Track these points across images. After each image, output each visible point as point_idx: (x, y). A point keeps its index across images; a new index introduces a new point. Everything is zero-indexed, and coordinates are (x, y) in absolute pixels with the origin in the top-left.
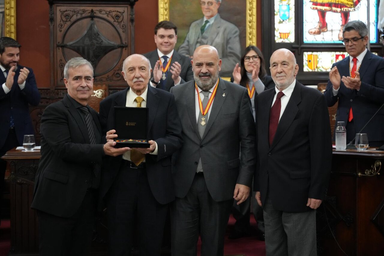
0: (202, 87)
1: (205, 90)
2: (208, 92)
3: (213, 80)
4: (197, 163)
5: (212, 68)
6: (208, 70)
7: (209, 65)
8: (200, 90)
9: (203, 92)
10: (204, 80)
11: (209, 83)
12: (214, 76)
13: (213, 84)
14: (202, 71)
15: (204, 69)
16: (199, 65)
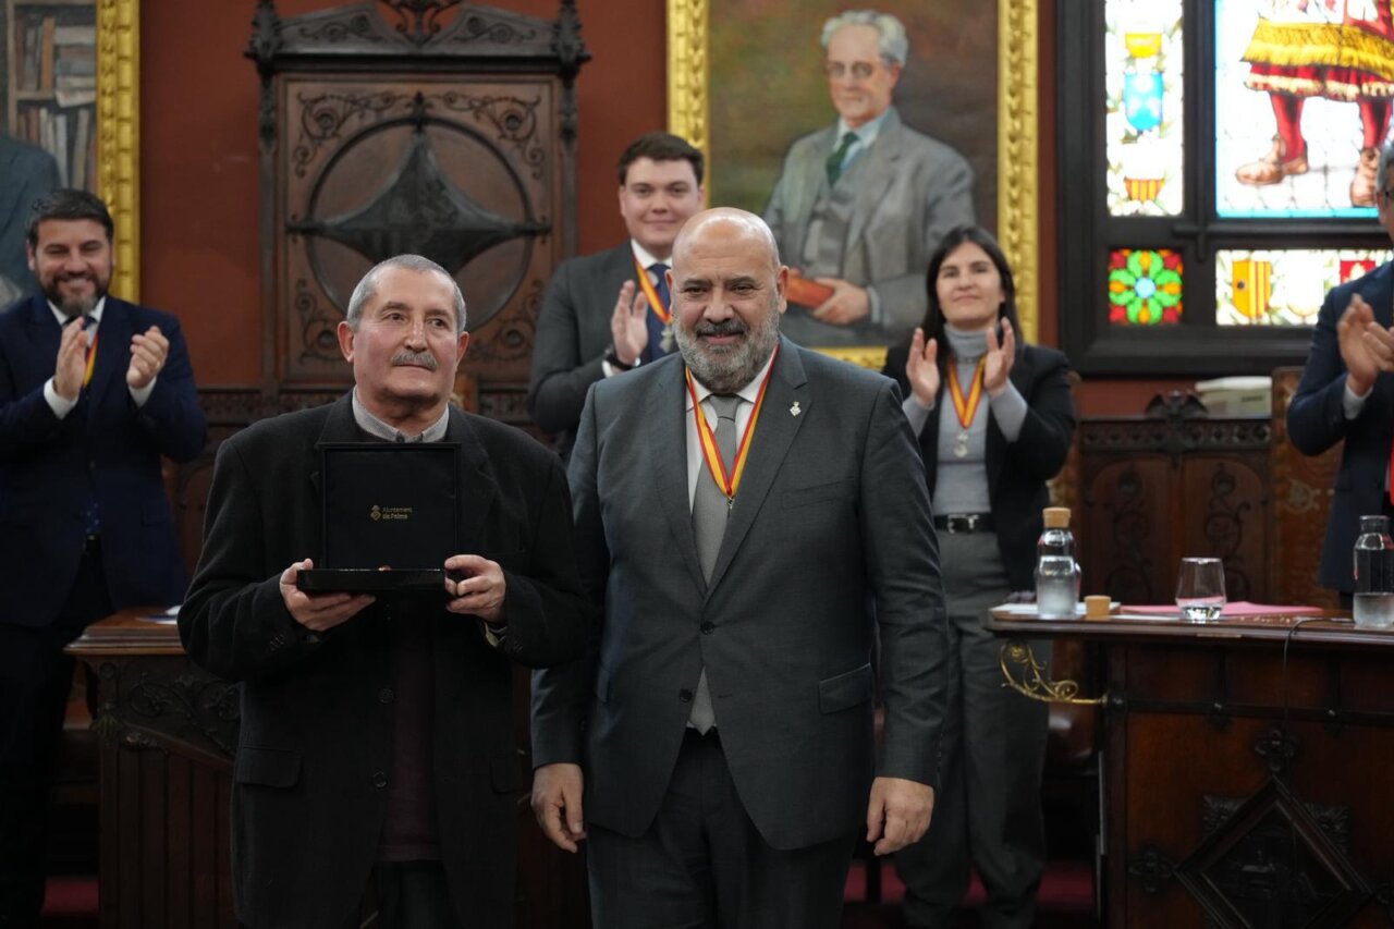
0: (709, 378)
1: (723, 390)
2: (735, 401)
3: (753, 349)
4: (688, 696)
5: (750, 298)
6: (735, 310)
7: (738, 286)
8: (702, 393)
9: (714, 398)
10: (717, 352)
11: (736, 362)
12: (759, 335)
13: (757, 367)
14: (707, 314)
15: (717, 306)
16: (696, 290)
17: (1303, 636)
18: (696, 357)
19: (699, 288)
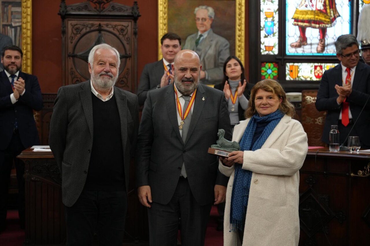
0: (182, 91)
2: (189, 97)
8: (180, 95)
9: (183, 96)
12: (196, 82)
17: (319, 154)
18: (181, 87)
19: (184, 70)
